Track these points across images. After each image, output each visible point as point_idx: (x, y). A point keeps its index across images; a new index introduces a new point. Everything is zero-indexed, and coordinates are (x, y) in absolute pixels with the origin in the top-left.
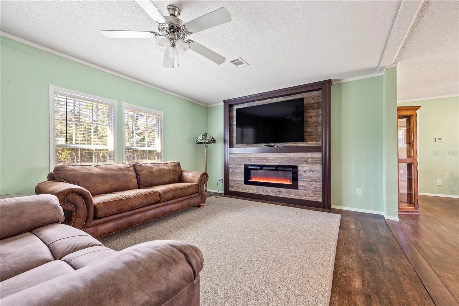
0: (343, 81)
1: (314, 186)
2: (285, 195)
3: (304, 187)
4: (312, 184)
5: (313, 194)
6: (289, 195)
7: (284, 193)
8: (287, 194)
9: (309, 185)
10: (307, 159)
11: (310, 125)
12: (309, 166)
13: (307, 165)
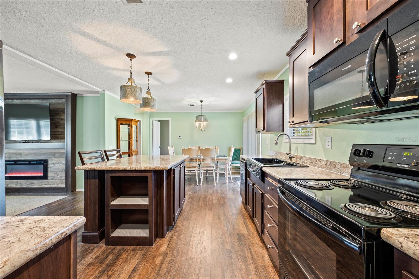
0: (84, 95)
1: (61, 175)
2: (37, 186)
3: (53, 177)
4: (58, 174)
5: (59, 182)
6: (41, 185)
7: (37, 184)
8: (39, 184)
9: (56, 175)
10: (55, 154)
11: (61, 126)
12: (57, 159)
13: (55, 159)
